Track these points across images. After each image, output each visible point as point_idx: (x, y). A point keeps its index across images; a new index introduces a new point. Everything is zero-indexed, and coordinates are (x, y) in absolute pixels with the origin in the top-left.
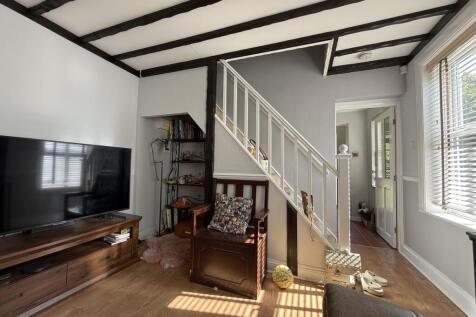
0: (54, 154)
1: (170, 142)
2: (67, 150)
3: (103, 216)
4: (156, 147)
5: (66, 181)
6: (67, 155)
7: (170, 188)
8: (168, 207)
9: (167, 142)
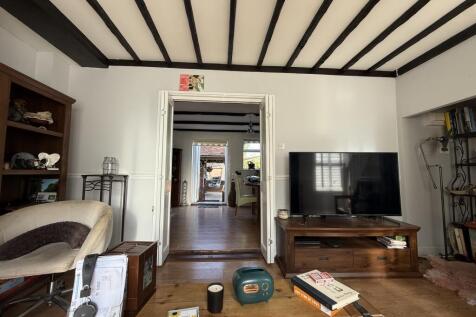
0: (322, 165)
1: (451, 140)
2: (329, 161)
3: (374, 218)
4: (426, 148)
5: (331, 186)
6: (330, 165)
7: (456, 200)
8: (455, 225)
9: (445, 141)
